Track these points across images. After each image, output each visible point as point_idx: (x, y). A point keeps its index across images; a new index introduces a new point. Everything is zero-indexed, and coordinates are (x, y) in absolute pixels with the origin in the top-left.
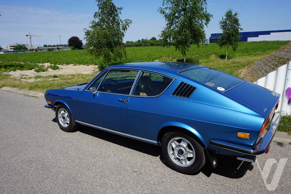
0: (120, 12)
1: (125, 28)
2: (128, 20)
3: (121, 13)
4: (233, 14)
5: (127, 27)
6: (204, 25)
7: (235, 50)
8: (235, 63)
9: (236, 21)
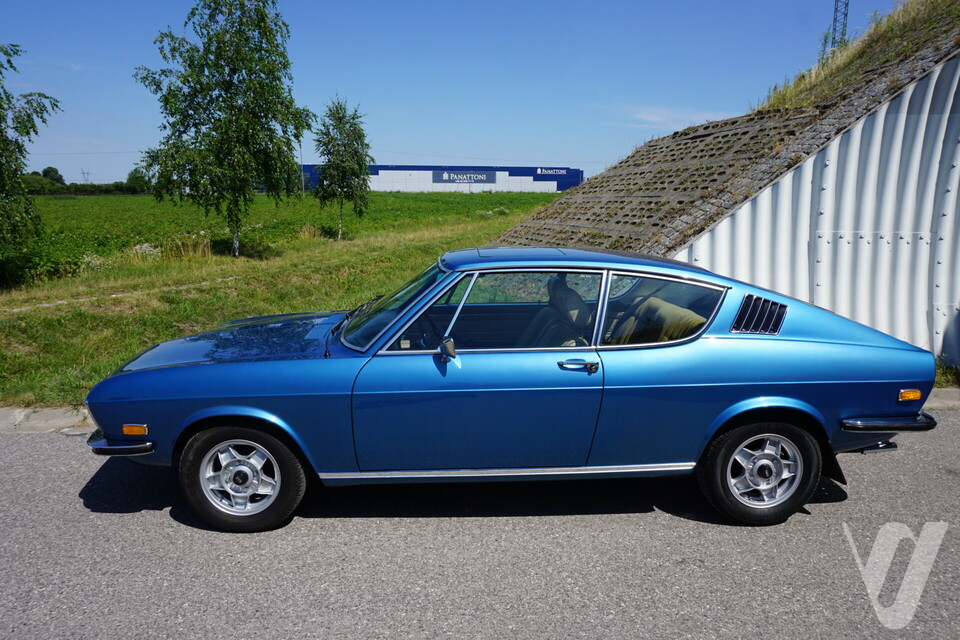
0: (9, 61)
1: (26, 126)
2: (40, 95)
3: (11, 66)
4: (350, 112)
5: (37, 121)
6: (292, 138)
7: (360, 213)
8: (374, 250)
9: (358, 136)
